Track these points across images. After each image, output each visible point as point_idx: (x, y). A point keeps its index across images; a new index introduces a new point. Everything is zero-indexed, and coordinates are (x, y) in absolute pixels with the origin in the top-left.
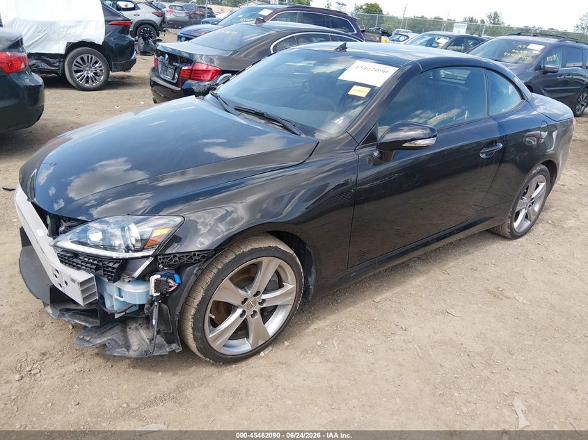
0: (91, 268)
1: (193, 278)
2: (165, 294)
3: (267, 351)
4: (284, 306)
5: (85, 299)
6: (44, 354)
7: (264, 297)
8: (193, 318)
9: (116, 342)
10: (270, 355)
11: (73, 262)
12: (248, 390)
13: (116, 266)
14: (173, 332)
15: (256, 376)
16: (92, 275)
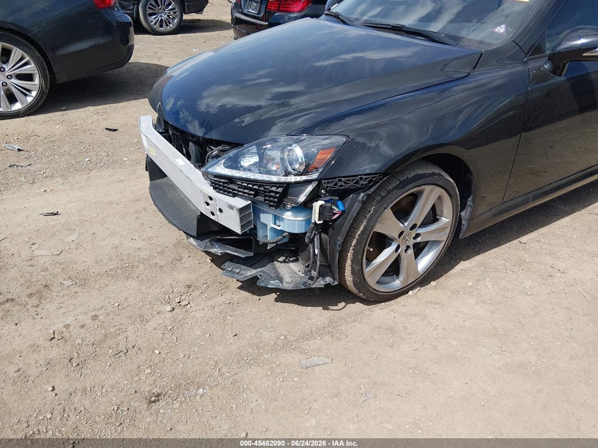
0: (250, 194)
1: (357, 206)
2: (329, 222)
3: (415, 291)
4: (436, 242)
5: (242, 227)
6: (189, 286)
7: (420, 231)
8: (353, 250)
9: (267, 274)
10: (419, 294)
11: (229, 188)
12: (405, 328)
13: (280, 190)
14: (330, 265)
15: (410, 315)
16: (250, 202)
